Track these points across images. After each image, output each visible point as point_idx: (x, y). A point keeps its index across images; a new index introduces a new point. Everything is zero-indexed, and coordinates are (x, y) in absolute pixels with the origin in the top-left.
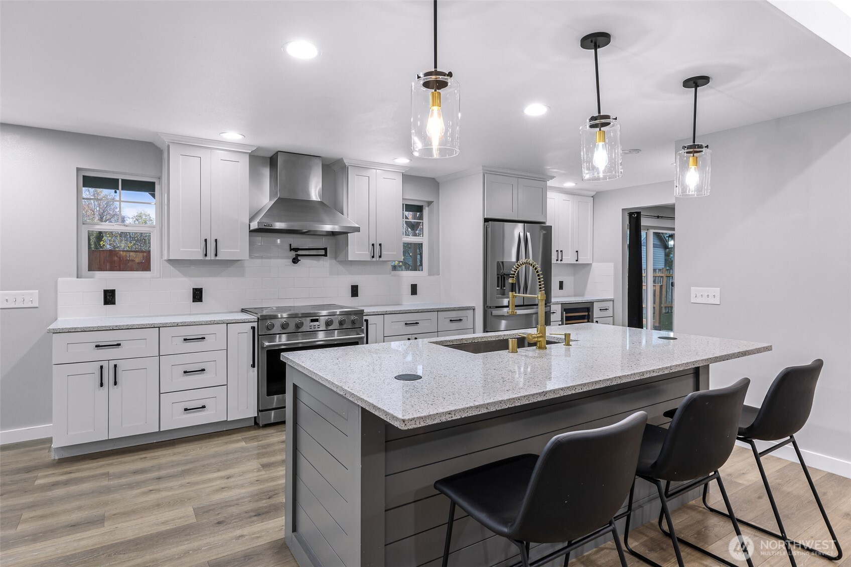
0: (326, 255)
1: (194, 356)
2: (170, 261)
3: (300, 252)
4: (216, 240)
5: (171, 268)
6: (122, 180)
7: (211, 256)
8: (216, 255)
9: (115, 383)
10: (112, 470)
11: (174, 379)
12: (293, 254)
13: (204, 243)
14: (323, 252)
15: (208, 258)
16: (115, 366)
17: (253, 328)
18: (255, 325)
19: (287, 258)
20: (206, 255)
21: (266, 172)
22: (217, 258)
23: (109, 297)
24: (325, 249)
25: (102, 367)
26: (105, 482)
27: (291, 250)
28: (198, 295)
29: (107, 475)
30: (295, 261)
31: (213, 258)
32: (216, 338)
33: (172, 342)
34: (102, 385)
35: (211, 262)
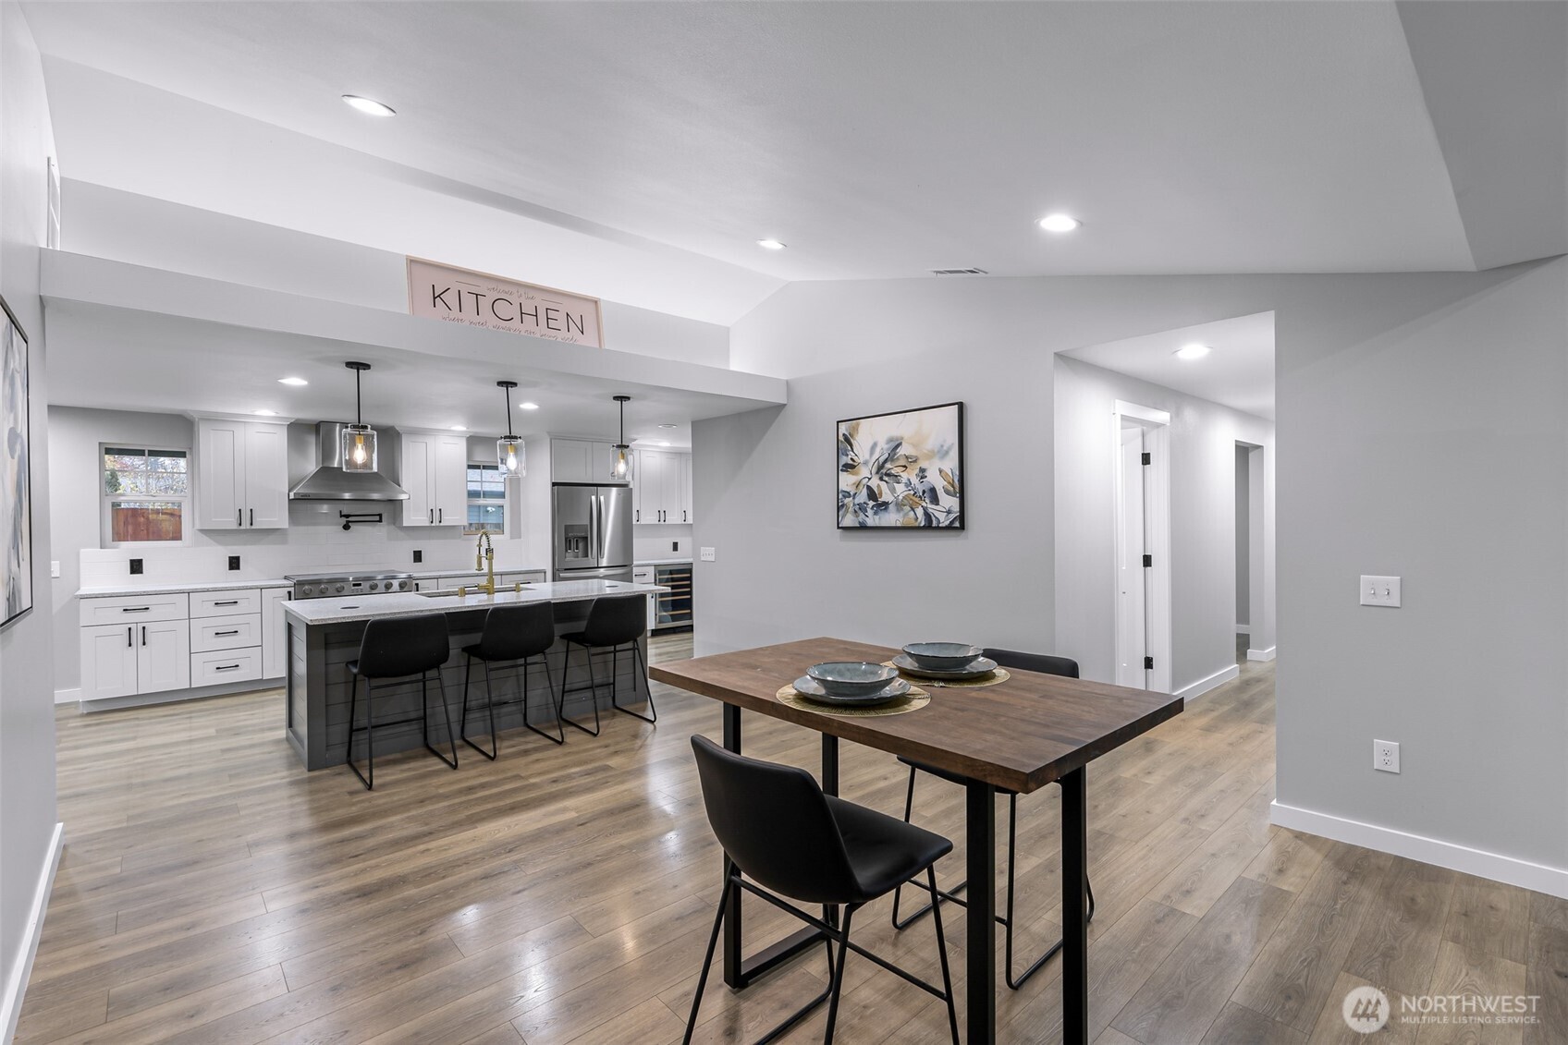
0: (380, 521)
1: (226, 618)
2: (202, 531)
3: (350, 519)
4: (251, 510)
5: (205, 538)
6: (149, 451)
7: (246, 525)
8: (251, 524)
9: (144, 644)
10: (140, 716)
11: (204, 640)
12: (344, 520)
13: (238, 513)
14: (377, 518)
15: (243, 527)
16: (144, 628)
17: (289, 593)
18: (292, 589)
19: (336, 524)
20: (240, 525)
21: (312, 439)
22: (253, 527)
23: (136, 567)
24: (380, 515)
25: (130, 629)
26: (137, 722)
27: (341, 516)
28: (234, 563)
29: (137, 719)
30: (346, 527)
31: (248, 527)
32: (249, 602)
33: (202, 606)
34: (130, 645)
35: (246, 531)
